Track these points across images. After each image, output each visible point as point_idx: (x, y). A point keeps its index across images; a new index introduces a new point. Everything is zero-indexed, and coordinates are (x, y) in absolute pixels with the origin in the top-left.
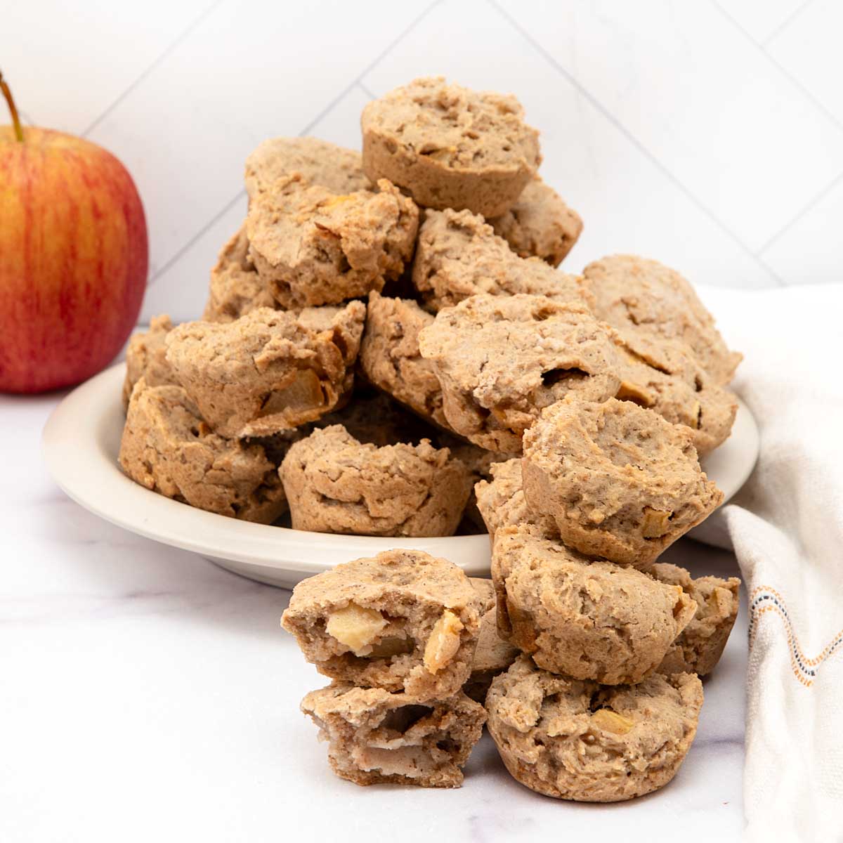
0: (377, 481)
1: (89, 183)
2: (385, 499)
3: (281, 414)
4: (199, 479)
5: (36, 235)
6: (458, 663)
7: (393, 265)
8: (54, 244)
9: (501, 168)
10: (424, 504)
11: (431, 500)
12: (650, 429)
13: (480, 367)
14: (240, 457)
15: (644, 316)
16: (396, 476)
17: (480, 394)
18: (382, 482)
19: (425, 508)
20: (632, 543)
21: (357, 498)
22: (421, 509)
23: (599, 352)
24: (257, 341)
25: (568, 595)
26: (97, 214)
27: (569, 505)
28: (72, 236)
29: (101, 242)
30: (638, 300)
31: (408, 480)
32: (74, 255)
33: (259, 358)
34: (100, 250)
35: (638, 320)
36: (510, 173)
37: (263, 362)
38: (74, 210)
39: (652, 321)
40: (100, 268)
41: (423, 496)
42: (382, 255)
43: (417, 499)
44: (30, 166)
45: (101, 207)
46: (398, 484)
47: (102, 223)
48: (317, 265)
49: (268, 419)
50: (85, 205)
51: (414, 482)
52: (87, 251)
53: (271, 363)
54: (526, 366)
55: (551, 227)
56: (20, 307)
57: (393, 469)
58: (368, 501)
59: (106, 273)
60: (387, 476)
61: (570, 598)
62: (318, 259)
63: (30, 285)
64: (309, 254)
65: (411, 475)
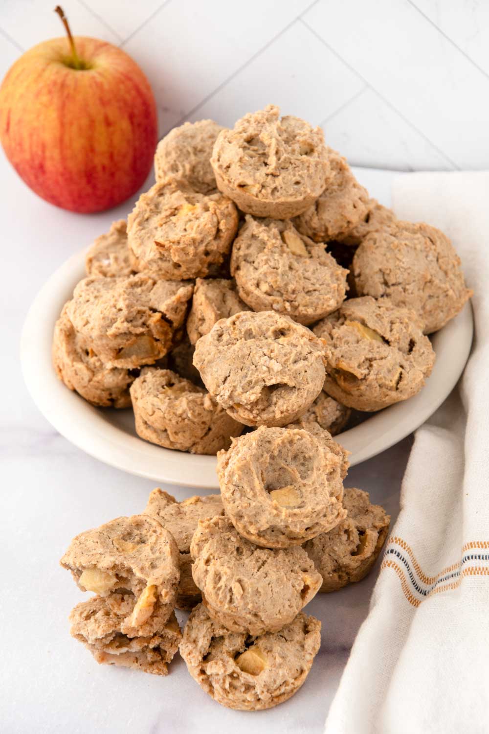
0: (174, 422)
1: (103, 103)
2: (179, 432)
3: (129, 360)
4: (86, 385)
5: (67, 139)
6: (154, 619)
7: (214, 260)
8: (78, 144)
9: (291, 199)
10: (206, 434)
11: (211, 433)
12: (311, 454)
13: (223, 380)
14: (109, 376)
15: (394, 281)
16: (186, 420)
17: (220, 400)
18: (177, 423)
19: (207, 437)
20: (280, 543)
21: (164, 429)
22: (204, 438)
23: (306, 372)
24: (109, 321)
25: (221, 591)
26: (108, 123)
27: (238, 518)
28: (91, 139)
29: (111, 141)
30: (390, 271)
31: (194, 423)
32: (92, 150)
33: (112, 331)
34: (111, 145)
35: (390, 284)
36: (298, 203)
37: (111, 335)
38: (92, 123)
39: (400, 284)
40: (111, 156)
41: (205, 431)
42: (203, 258)
43: (200, 433)
44: (66, 92)
45: (111, 118)
46: (187, 425)
47: (111, 129)
48: (160, 262)
49: (121, 362)
50: (100, 118)
51: (198, 424)
52: (102, 146)
53: (116, 336)
54: (253, 381)
55: (339, 217)
56: (60, 179)
57: (184, 416)
58: (169, 432)
59: (116, 158)
60: (180, 419)
61: (222, 593)
62: (161, 259)
63: (65, 168)
64: (155, 255)
65: (196, 420)
